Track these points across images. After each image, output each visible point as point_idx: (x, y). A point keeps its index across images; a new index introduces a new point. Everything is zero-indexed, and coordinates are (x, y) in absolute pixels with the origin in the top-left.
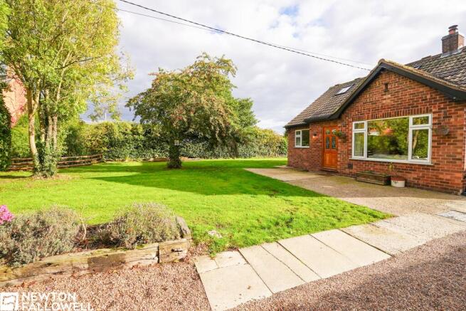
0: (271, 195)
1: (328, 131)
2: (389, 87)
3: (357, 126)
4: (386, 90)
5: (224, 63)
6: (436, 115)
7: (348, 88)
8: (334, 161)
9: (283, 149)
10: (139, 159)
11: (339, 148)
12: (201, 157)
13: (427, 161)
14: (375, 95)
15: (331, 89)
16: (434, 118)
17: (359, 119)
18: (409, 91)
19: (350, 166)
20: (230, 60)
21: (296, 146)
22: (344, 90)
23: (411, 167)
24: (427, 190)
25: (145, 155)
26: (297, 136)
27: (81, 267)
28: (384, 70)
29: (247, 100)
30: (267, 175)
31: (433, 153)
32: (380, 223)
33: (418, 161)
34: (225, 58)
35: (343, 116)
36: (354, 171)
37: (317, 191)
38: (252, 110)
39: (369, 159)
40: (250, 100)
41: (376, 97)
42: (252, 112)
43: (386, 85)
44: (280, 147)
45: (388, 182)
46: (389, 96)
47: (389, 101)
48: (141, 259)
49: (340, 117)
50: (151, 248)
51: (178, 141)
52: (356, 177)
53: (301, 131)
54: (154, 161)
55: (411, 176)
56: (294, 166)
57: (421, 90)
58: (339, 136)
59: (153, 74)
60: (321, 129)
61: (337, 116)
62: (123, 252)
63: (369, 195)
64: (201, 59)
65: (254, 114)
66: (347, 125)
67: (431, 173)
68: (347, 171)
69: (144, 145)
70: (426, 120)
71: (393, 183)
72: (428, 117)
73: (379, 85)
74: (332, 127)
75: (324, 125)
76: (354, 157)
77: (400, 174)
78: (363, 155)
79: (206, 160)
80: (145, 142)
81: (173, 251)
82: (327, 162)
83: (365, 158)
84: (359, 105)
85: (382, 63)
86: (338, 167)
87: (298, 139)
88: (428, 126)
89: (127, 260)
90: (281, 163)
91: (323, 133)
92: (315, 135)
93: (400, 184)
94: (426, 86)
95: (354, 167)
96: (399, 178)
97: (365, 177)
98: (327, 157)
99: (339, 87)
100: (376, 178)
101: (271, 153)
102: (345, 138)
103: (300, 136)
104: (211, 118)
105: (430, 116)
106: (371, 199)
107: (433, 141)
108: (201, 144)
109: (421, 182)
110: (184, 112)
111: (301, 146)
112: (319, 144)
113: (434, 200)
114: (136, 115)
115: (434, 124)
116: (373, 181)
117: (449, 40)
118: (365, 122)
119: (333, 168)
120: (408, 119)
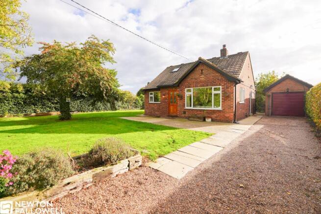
0: (153, 131)
1: (171, 93)
2: (203, 71)
4: (202, 73)
5: (107, 45)
6: (223, 87)
7: (178, 69)
8: (175, 110)
9: (137, 104)
10: (20, 114)
11: (178, 103)
12: (78, 111)
13: (220, 108)
14: (196, 75)
15: (168, 68)
16: (222, 88)
17: (189, 87)
18: (212, 75)
19: (185, 113)
20: (111, 44)
21: (150, 102)
22: (176, 70)
23: (214, 112)
24: (221, 122)
25: (25, 111)
26: (150, 96)
27: (88, 181)
28: (200, 63)
29: (114, 70)
30: (139, 121)
31: (222, 104)
32: (211, 137)
33: (216, 109)
34: (109, 42)
35: (180, 85)
36: (186, 115)
37: (174, 127)
38: (116, 77)
39: (194, 108)
40: (116, 71)
41: (197, 76)
42: (117, 79)
43: (202, 70)
44: (135, 103)
45: (204, 120)
46: (203, 76)
47: (203, 79)
48: (121, 170)
49: (178, 86)
50: (125, 162)
51: (69, 99)
52: (188, 118)
53: (153, 92)
54: (36, 116)
55: (214, 116)
56: (149, 114)
57: (217, 74)
58: (179, 96)
59: (41, 43)
60: (167, 92)
61: (177, 85)
62: (111, 167)
63: (199, 127)
64: (92, 39)
65: (118, 80)
66: (183, 90)
67: (222, 114)
68: (183, 115)
69: (25, 102)
70: (219, 89)
71: (206, 120)
72: (219, 88)
73: (198, 69)
74: (175, 91)
75: (169, 90)
76: (186, 108)
77: (209, 115)
78: (191, 106)
79: (83, 113)
80: (26, 99)
81: (136, 162)
82: (172, 111)
83: (192, 108)
84: (189, 79)
85: (200, 59)
86: (178, 113)
87: (151, 97)
88: (220, 92)
89: (114, 172)
90: (140, 113)
91: (169, 94)
92: (164, 95)
93: (210, 120)
94: (219, 73)
95: (187, 113)
96: (209, 117)
97: (193, 118)
98: (172, 108)
99: (172, 68)
100: (199, 118)
101: (130, 107)
102: (182, 97)
103: (153, 96)
104: (101, 83)
105: (221, 87)
106: (201, 128)
107: (222, 99)
108: (78, 101)
109: (218, 119)
110: (79, 77)
111: (153, 102)
112: (166, 101)
113: (225, 126)
114: (22, 75)
115: (222, 91)
116: (198, 120)
117: (224, 51)
118: (192, 89)
119: (175, 114)
120: (212, 88)
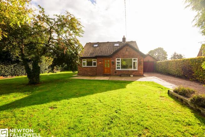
1: (106, 61)
3: (117, 60)
4: (127, 51)
8: (109, 71)
11: (111, 67)
12: (12, 75)
19: (116, 72)
21: (83, 66)
31: (138, 68)
33: (134, 70)
35: (113, 56)
36: (117, 74)
39: (122, 70)
41: (124, 52)
43: (127, 49)
47: (127, 54)
49: (111, 57)
52: (120, 75)
53: (86, 60)
56: (82, 75)
60: (102, 60)
66: (114, 59)
67: (138, 72)
68: (115, 74)
73: (125, 48)
75: (104, 59)
76: (117, 69)
82: (106, 72)
83: (120, 69)
84: (118, 53)
86: (111, 73)
87: (84, 63)
91: (104, 61)
92: (101, 62)
98: (106, 70)
99: (91, 43)
102: (114, 63)
103: (86, 62)
105: (137, 59)
107: (138, 65)
111: (86, 66)
115: (138, 61)
117: (124, 39)
118: (120, 59)
119: (109, 74)
120: (132, 59)
